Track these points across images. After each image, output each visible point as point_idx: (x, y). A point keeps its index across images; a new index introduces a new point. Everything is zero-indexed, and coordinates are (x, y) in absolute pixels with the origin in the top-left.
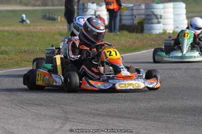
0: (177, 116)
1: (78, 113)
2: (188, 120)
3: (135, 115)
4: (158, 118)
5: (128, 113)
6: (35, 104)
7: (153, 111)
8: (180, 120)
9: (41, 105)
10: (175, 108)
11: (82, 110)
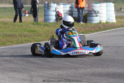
0: (103, 79)
1: (39, 77)
2: (109, 82)
3: (76, 78)
4: (90, 80)
5: (72, 77)
6: (12, 71)
7: (88, 75)
8: (105, 81)
9: (16, 71)
10: (102, 73)
11: (42, 75)
